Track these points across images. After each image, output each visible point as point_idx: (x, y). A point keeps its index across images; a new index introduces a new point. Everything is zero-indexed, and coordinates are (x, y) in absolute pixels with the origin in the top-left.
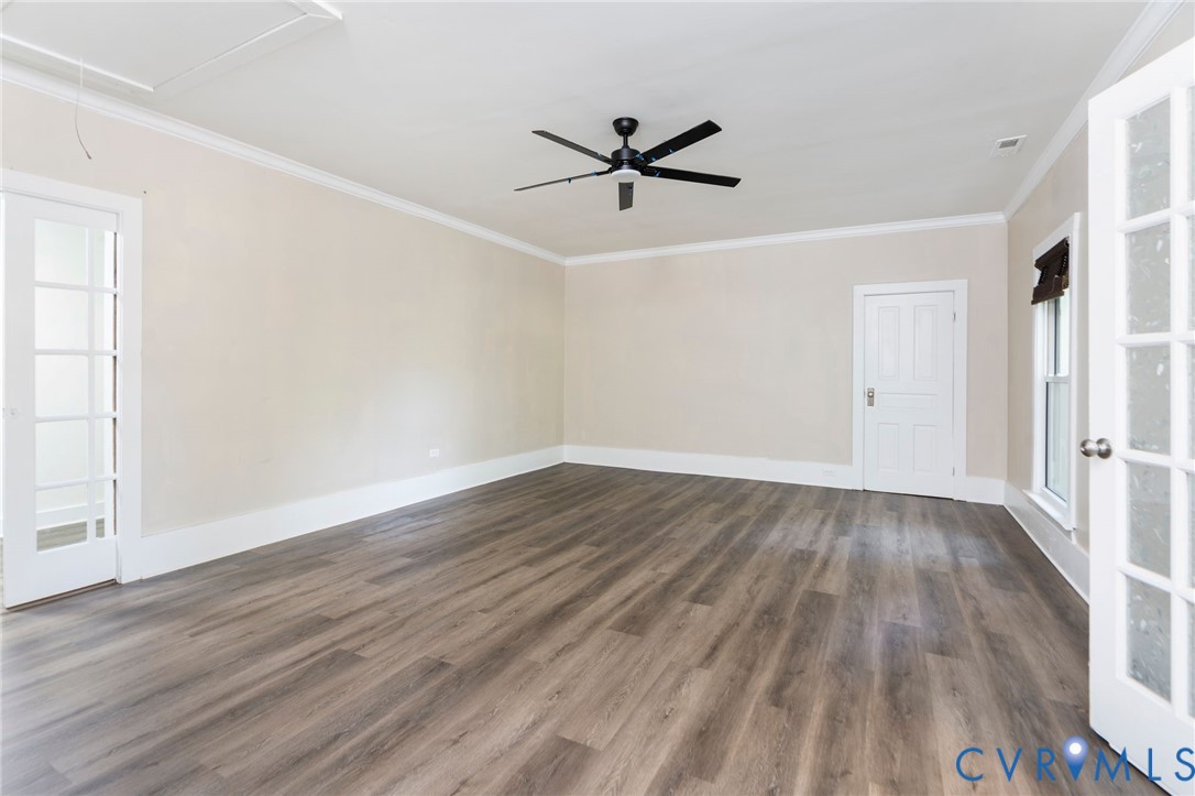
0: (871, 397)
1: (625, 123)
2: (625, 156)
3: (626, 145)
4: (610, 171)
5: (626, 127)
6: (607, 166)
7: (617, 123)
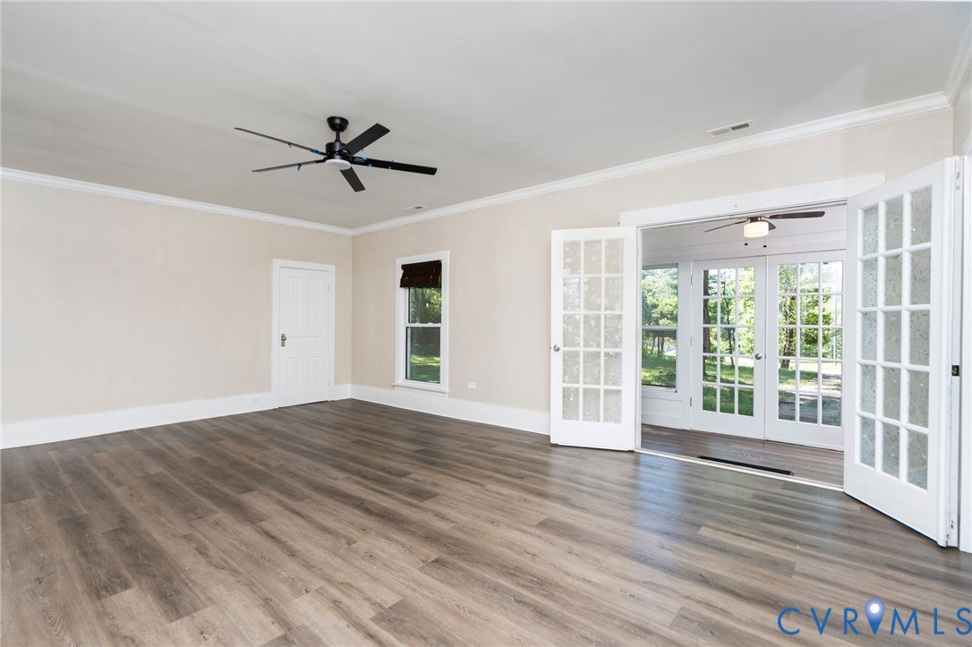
0: (284, 339)
1: (338, 121)
2: (338, 148)
3: (338, 139)
4: (324, 161)
5: (338, 125)
6: (322, 157)
7: (331, 121)
